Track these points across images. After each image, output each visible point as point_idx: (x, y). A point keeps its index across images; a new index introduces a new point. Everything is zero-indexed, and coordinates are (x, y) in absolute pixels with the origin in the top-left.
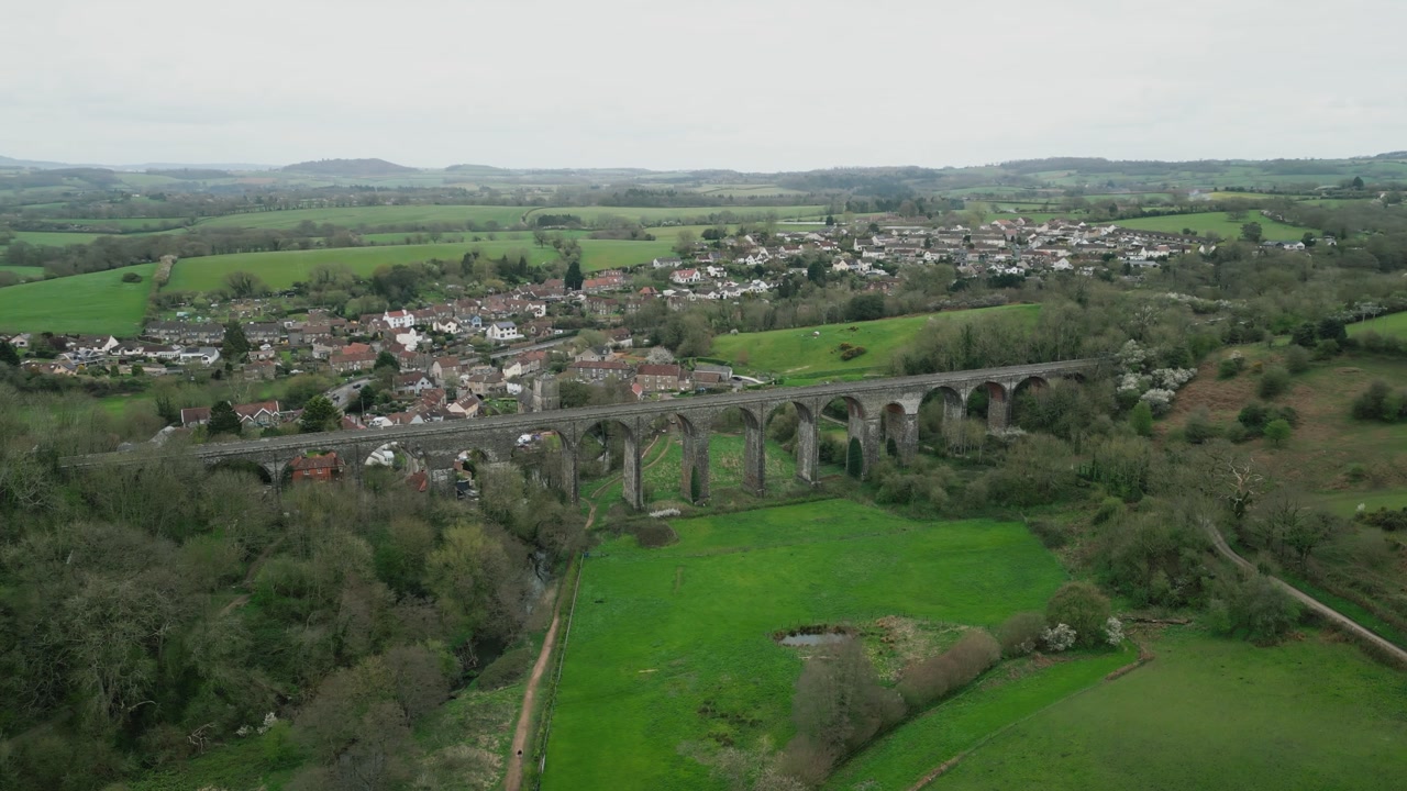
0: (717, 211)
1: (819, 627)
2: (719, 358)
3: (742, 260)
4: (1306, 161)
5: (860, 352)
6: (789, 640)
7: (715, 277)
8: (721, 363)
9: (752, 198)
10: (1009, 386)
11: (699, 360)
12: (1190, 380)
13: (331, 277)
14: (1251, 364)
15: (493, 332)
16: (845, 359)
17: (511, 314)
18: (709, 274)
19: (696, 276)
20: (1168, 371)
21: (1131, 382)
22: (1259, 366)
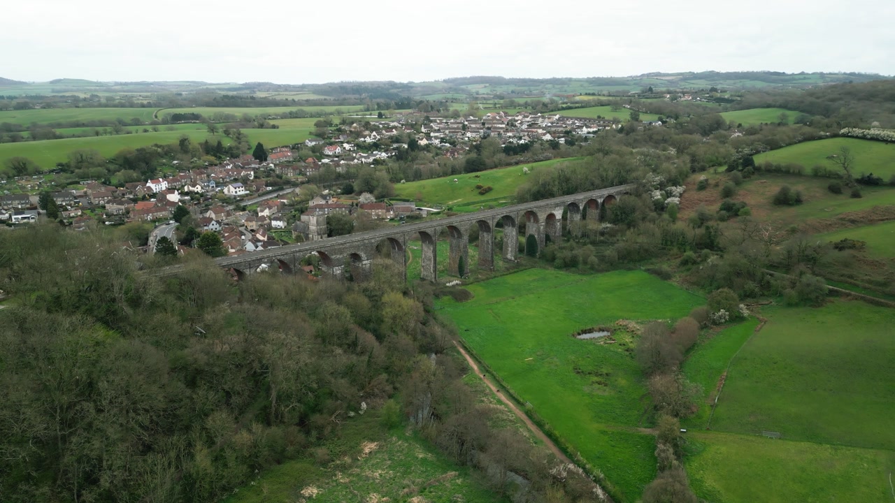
0: (294, 109)
1: (590, 329)
2: (403, 198)
3: (362, 139)
4: (607, 78)
5: (489, 190)
6: (579, 337)
7: (350, 150)
8: (408, 201)
9: (307, 101)
10: (600, 201)
11: (391, 200)
12: (684, 192)
13: (84, 157)
14: (712, 182)
15: (229, 191)
16: (482, 194)
17: (232, 178)
18: (345, 148)
19: (338, 150)
20: (674, 188)
21: (657, 195)
22: (717, 183)
